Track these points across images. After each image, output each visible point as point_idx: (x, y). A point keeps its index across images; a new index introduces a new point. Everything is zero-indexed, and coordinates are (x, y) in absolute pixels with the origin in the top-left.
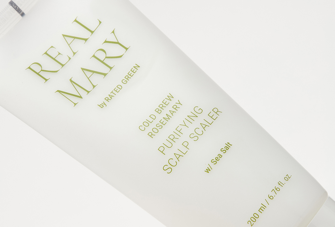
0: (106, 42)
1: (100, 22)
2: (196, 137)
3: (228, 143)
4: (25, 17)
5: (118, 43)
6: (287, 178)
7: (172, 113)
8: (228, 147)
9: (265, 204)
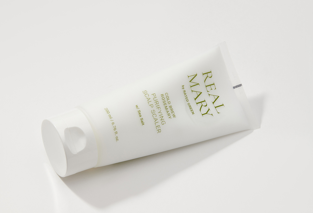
0: (209, 109)
1: (218, 113)
2: (153, 112)
3: (144, 124)
4: (233, 88)
5: (207, 113)
6: (117, 139)
7: (168, 112)
8: (143, 123)
9: (111, 119)
